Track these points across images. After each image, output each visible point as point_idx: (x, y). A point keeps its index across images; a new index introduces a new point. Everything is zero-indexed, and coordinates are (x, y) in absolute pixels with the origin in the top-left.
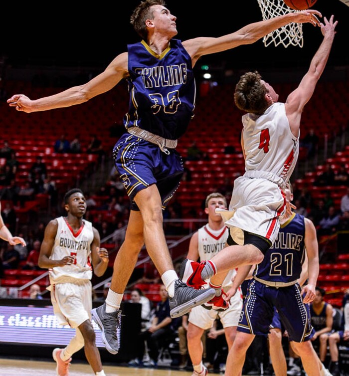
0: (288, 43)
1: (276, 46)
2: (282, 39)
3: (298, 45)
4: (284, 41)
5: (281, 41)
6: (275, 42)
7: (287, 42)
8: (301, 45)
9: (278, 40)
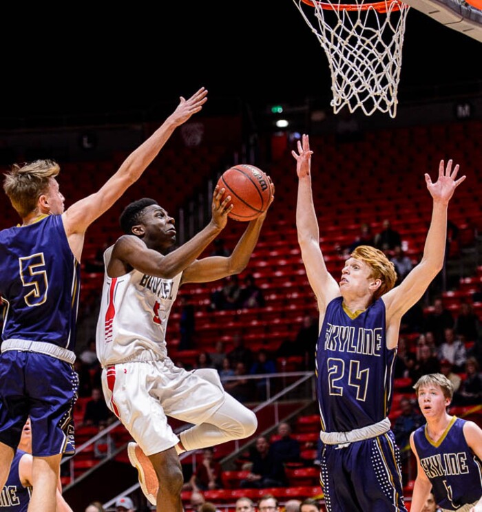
0: (373, 107)
1: (352, 111)
2: (361, 100)
3: (388, 112)
4: (364, 104)
5: (360, 103)
6: (349, 105)
7: (369, 104)
8: (392, 114)
9: (353, 101)
